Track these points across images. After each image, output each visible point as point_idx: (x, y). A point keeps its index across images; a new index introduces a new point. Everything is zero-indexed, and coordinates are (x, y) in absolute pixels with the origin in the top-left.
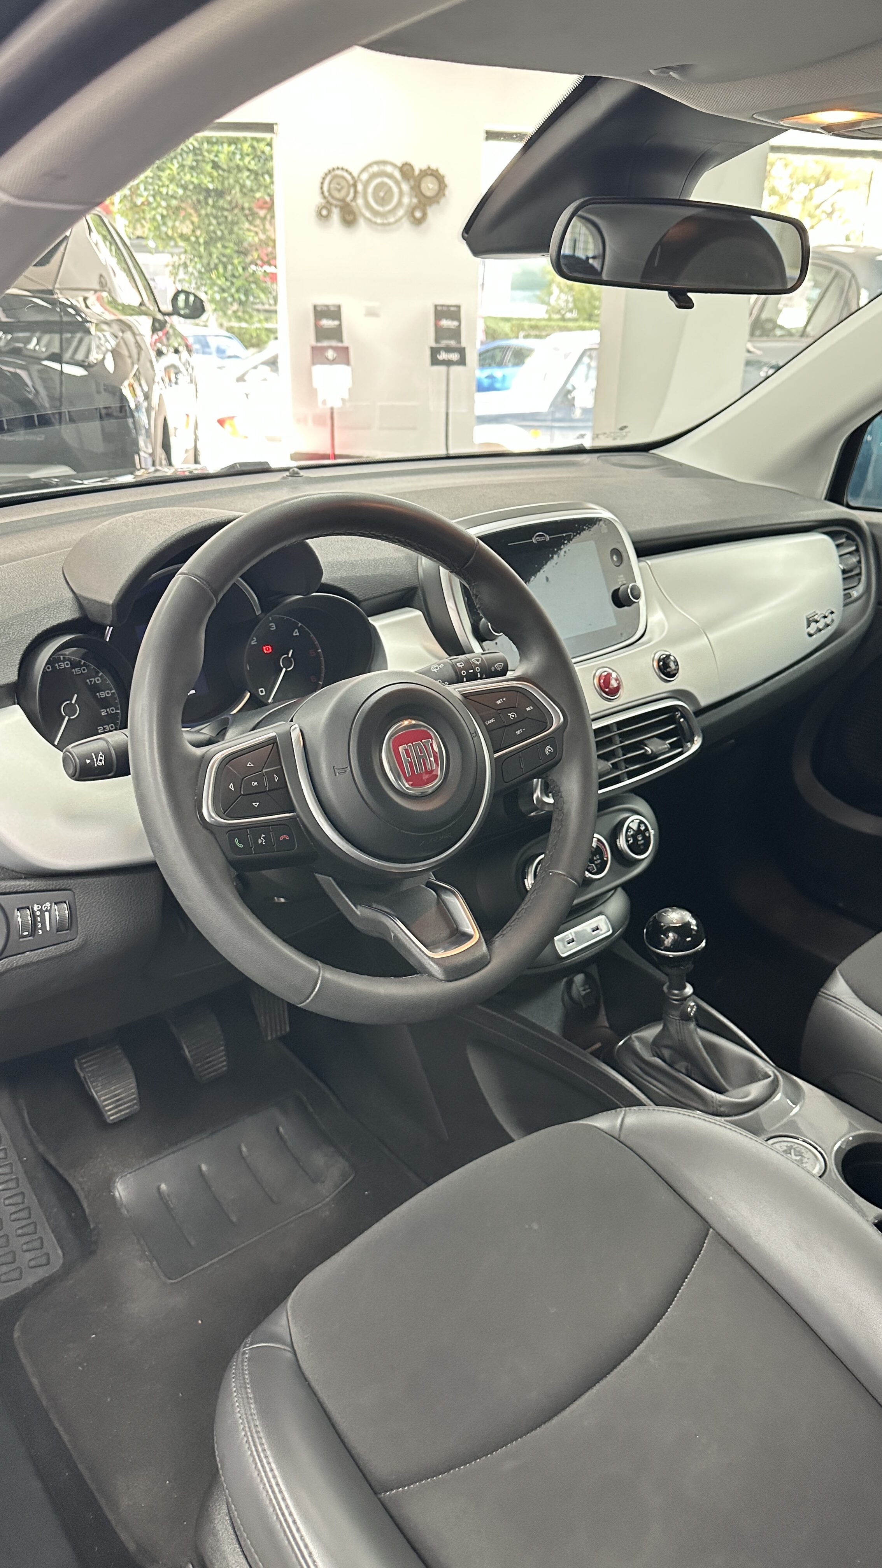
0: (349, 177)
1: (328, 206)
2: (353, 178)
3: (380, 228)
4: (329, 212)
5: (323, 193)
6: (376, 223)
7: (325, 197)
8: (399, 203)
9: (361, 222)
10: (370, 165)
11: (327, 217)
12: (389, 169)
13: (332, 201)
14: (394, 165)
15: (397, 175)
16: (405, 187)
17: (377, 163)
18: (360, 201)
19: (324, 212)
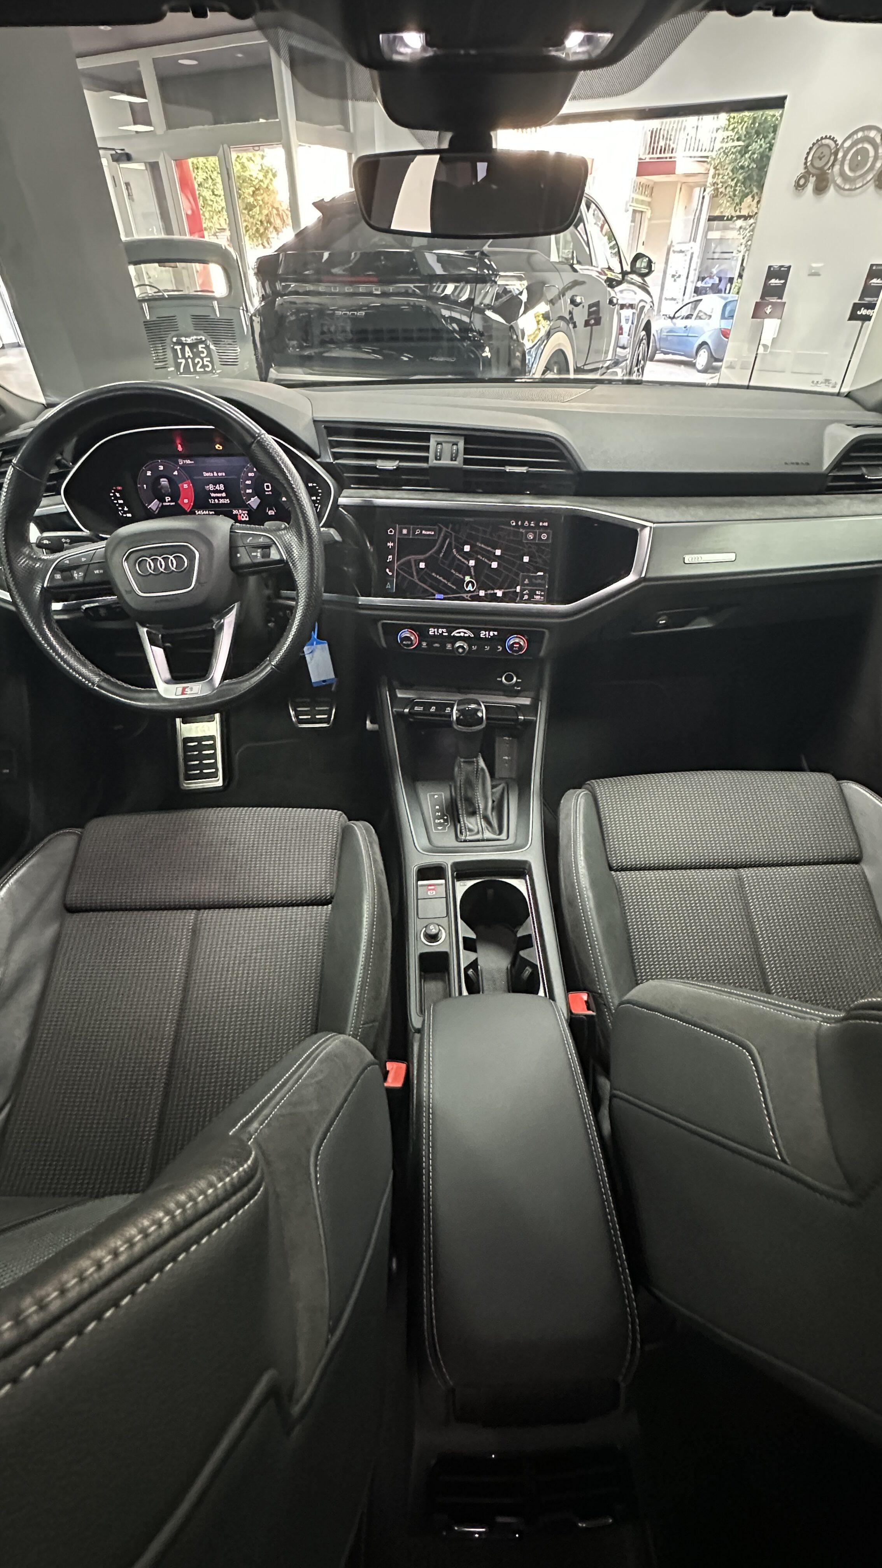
0: (832, 145)
1: (805, 176)
2: (837, 145)
3: (846, 192)
4: (807, 181)
5: (806, 163)
6: (843, 189)
7: (806, 168)
9: (832, 189)
10: (856, 132)
11: (804, 186)
12: (872, 134)
13: (811, 170)
14: (878, 130)
15: (878, 139)
17: (863, 129)
18: (837, 168)
19: (802, 182)
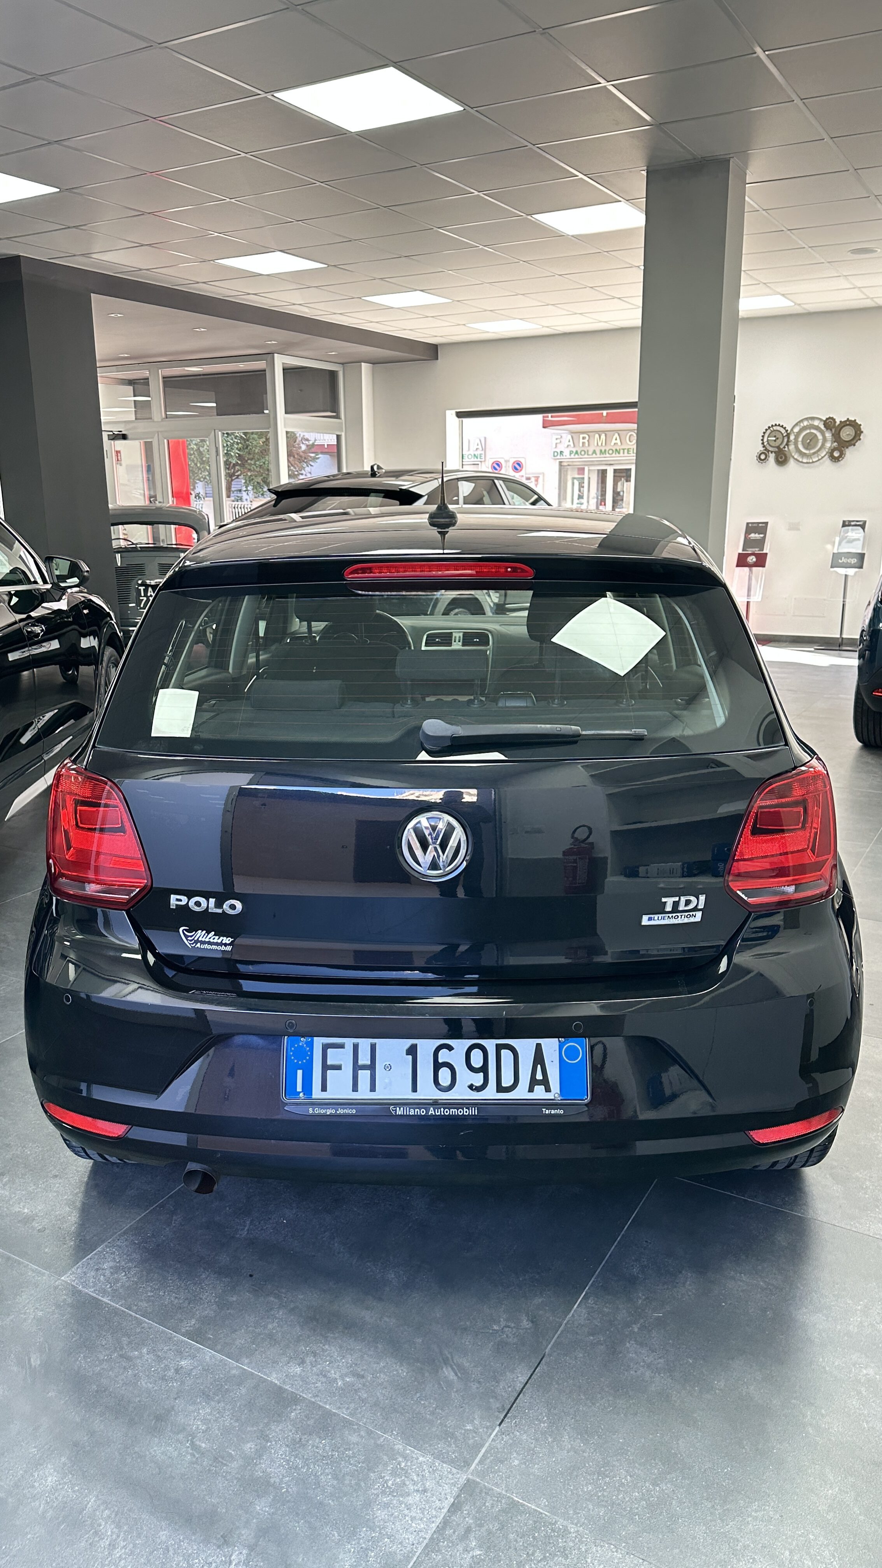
0: (783, 431)
1: (766, 451)
2: (787, 431)
3: (806, 465)
4: (767, 456)
5: (763, 443)
6: (802, 462)
7: (764, 446)
8: (823, 445)
9: (792, 461)
10: (802, 421)
11: (766, 459)
12: (816, 423)
13: (769, 449)
14: (821, 420)
15: (822, 427)
16: (828, 435)
17: (806, 419)
18: (792, 447)
19: (763, 457)
